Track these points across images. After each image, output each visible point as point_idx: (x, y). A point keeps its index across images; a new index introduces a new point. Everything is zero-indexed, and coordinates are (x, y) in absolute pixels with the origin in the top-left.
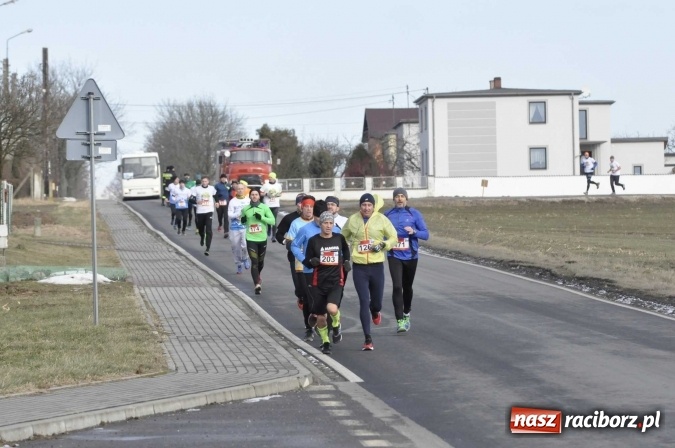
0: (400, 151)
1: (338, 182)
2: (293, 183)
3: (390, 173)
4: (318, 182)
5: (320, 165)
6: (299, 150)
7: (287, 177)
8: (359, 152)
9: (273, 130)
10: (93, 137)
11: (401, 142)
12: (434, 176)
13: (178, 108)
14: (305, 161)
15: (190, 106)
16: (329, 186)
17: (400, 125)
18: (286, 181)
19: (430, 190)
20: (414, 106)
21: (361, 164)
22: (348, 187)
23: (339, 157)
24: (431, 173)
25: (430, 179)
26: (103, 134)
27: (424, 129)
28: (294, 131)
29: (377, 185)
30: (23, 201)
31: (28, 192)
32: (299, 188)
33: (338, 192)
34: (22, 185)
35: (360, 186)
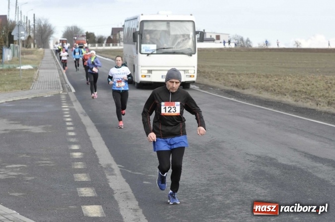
0: (119, 37)
1: (104, 45)
2: (93, 45)
3: (117, 43)
5: (100, 41)
6: (95, 37)
8: (109, 38)
9: (89, 33)
11: (120, 35)
13: (68, 27)
14: (97, 40)
15: (72, 27)
16: (102, 46)
17: (119, 32)
20: (122, 27)
21: (110, 41)
22: (106, 46)
23: (105, 39)
26: (22, 34)
28: (94, 33)
29: (113, 45)
30: (29, 49)
31: (30, 47)
32: (95, 46)
33: (104, 47)
34: (29, 45)
35: (109, 46)
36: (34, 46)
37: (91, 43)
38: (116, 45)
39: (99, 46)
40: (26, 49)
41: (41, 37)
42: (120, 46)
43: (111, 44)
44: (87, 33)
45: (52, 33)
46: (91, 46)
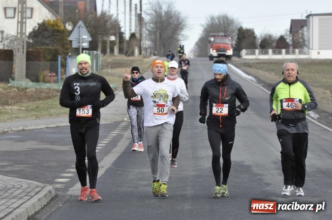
1: (270, 51)
2: (251, 51)
4: (262, 51)
5: (266, 44)
6: (255, 38)
7: (249, 49)
8: (282, 39)
9: (244, 28)
10: (81, 40)
12: (312, 49)
14: (258, 42)
16: (266, 53)
18: (248, 50)
19: (310, 55)
21: (281, 44)
22: (274, 53)
23: (275, 41)
24: (311, 47)
25: (310, 50)
26: (84, 39)
27: (309, 29)
28: (253, 29)
29: (287, 53)
30: (130, 58)
31: (133, 54)
32: (254, 53)
33: (271, 56)
34: (130, 51)
35: (280, 53)
36: (140, 53)
37: (246, 48)
38: (294, 53)
39: (261, 53)
40: (125, 58)
41: (161, 34)
42: (300, 53)
43: (284, 51)
44: (241, 30)
45: (182, 29)
46: (247, 54)
